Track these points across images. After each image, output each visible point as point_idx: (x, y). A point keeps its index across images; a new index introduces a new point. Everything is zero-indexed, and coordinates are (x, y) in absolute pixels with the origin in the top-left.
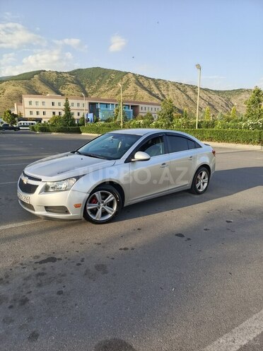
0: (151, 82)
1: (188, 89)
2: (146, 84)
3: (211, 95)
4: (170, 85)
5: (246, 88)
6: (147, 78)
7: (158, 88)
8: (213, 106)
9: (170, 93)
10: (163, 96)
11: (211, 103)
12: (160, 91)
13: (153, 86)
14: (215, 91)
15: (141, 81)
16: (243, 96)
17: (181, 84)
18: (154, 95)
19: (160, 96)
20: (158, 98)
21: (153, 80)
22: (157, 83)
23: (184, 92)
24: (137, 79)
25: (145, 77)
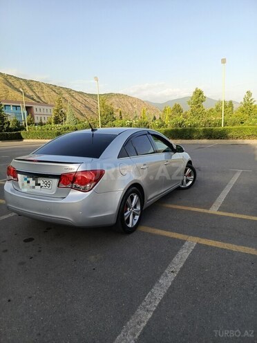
0: (23, 83)
1: (63, 92)
2: (17, 85)
3: (86, 98)
4: (44, 87)
5: (115, 93)
6: (18, 79)
7: (32, 90)
8: (90, 109)
9: (45, 95)
10: (39, 97)
11: (87, 105)
12: (34, 92)
13: (26, 87)
14: (89, 94)
15: (10, 81)
16: (114, 99)
17: (56, 86)
18: (29, 97)
19: (35, 98)
20: (33, 99)
21: (25, 80)
22: (29, 83)
23: (60, 94)
24: (6, 79)
25: (15, 77)
